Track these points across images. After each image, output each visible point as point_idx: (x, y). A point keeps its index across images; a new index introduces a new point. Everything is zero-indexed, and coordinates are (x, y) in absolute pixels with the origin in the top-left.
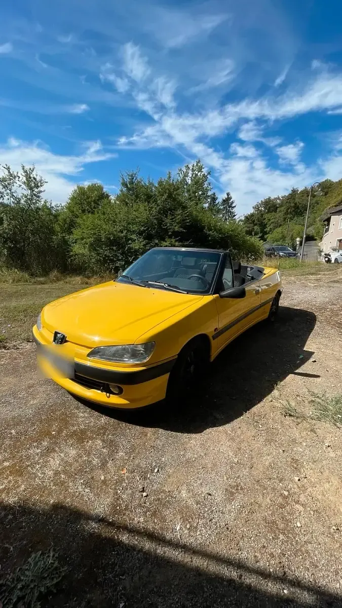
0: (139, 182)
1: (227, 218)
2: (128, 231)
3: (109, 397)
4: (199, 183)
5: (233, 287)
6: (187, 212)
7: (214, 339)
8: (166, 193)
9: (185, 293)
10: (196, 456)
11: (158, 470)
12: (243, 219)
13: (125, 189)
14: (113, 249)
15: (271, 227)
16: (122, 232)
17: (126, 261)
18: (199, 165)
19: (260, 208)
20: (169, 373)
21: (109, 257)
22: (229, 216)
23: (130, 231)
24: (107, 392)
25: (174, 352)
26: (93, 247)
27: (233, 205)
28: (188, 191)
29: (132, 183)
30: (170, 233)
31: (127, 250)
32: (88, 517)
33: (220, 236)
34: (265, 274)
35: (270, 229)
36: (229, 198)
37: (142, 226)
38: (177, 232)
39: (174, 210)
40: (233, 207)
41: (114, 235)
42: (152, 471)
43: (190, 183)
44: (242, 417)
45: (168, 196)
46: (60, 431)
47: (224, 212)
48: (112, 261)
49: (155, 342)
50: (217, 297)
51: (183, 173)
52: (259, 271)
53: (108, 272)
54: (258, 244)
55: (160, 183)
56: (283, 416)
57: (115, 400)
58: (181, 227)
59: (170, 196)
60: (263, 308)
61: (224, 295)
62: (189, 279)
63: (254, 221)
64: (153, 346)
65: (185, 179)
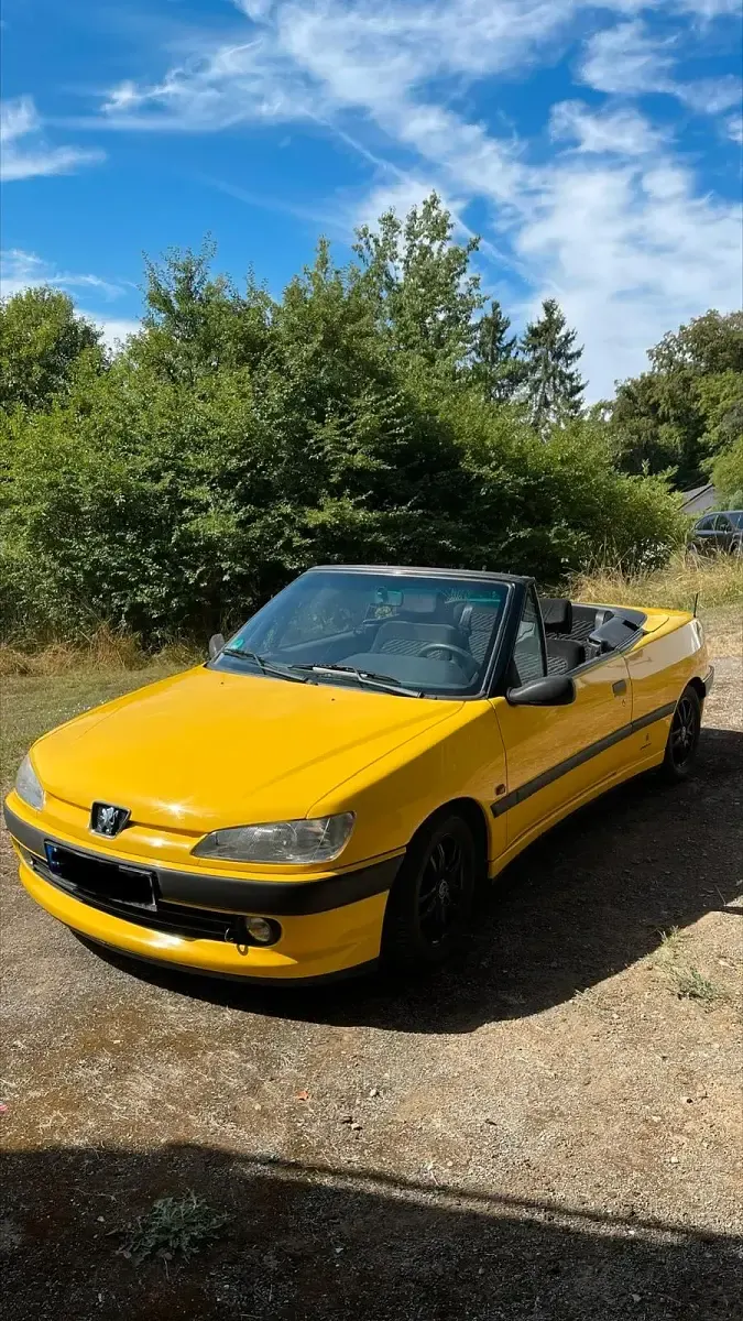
0: (213, 292)
1: (549, 398)
2: (180, 472)
3: (245, 953)
4: (434, 280)
5: (545, 675)
6: (397, 400)
7: (496, 814)
8: (315, 331)
9: (416, 694)
10: (460, 1070)
11: (378, 1093)
12: (613, 397)
13: (160, 318)
14: (121, 540)
15: (725, 427)
16: (157, 479)
17: (174, 585)
18: (434, 213)
19: (678, 357)
20: (388, 892)
21: (107, 568)
22: (557, 391)
23: (188, 473)
24: (239, 943)
25: (396, 838)
26: (47, 535)
27: (572, 350)
28: (398, 311)
29: (187, 295)
30: (335, 479)
31: (177, 545)
32: (247, 1160)
33: (521, 480)
34: (645, 633)
35: (721, 434)
36: (552, 324)
37: (233, 453)
38: (362, 472)
39: (347, 390)
40: (571, 357)
41: (127, 490)
42: (365, 1095)
43: (401, 281)
44: (571, 1001)
45: (322, 343)
46: (130, 1039)
47: (538, 375)
48: (120, 584)
49: (353, 814)
50: (499, 705)
51: (373, 246)
52: (627, 623)
53: (104, 625)
54: (663, 506)
55: (294, 296)
56: (676, 997)
57: (260, 959)
58: (376, 454)
59: (330, 342)
60: (642, 732)
61: (518, 697)
62: (424, 655)
63: (656, 406)
64: (347, 824)
65: (383, 267)
